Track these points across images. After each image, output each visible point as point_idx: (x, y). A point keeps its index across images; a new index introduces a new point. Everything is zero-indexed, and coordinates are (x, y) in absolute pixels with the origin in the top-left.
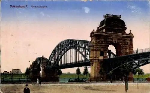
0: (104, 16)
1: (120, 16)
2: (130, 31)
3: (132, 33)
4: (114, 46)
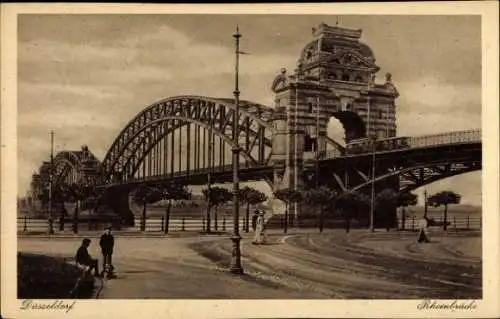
0: (314, 29)
1: (360, 31)
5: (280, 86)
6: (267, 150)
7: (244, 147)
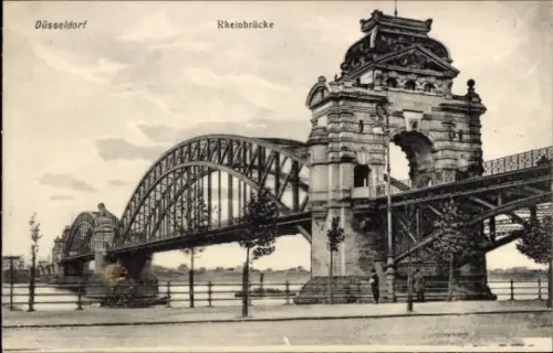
0: (363, 22)
1: (430, 21)
2: (471, 83)
3: (476, 91)
4: (403, 150)
5: (318, 98)
6: (302, 195)
7: (273, 192)
